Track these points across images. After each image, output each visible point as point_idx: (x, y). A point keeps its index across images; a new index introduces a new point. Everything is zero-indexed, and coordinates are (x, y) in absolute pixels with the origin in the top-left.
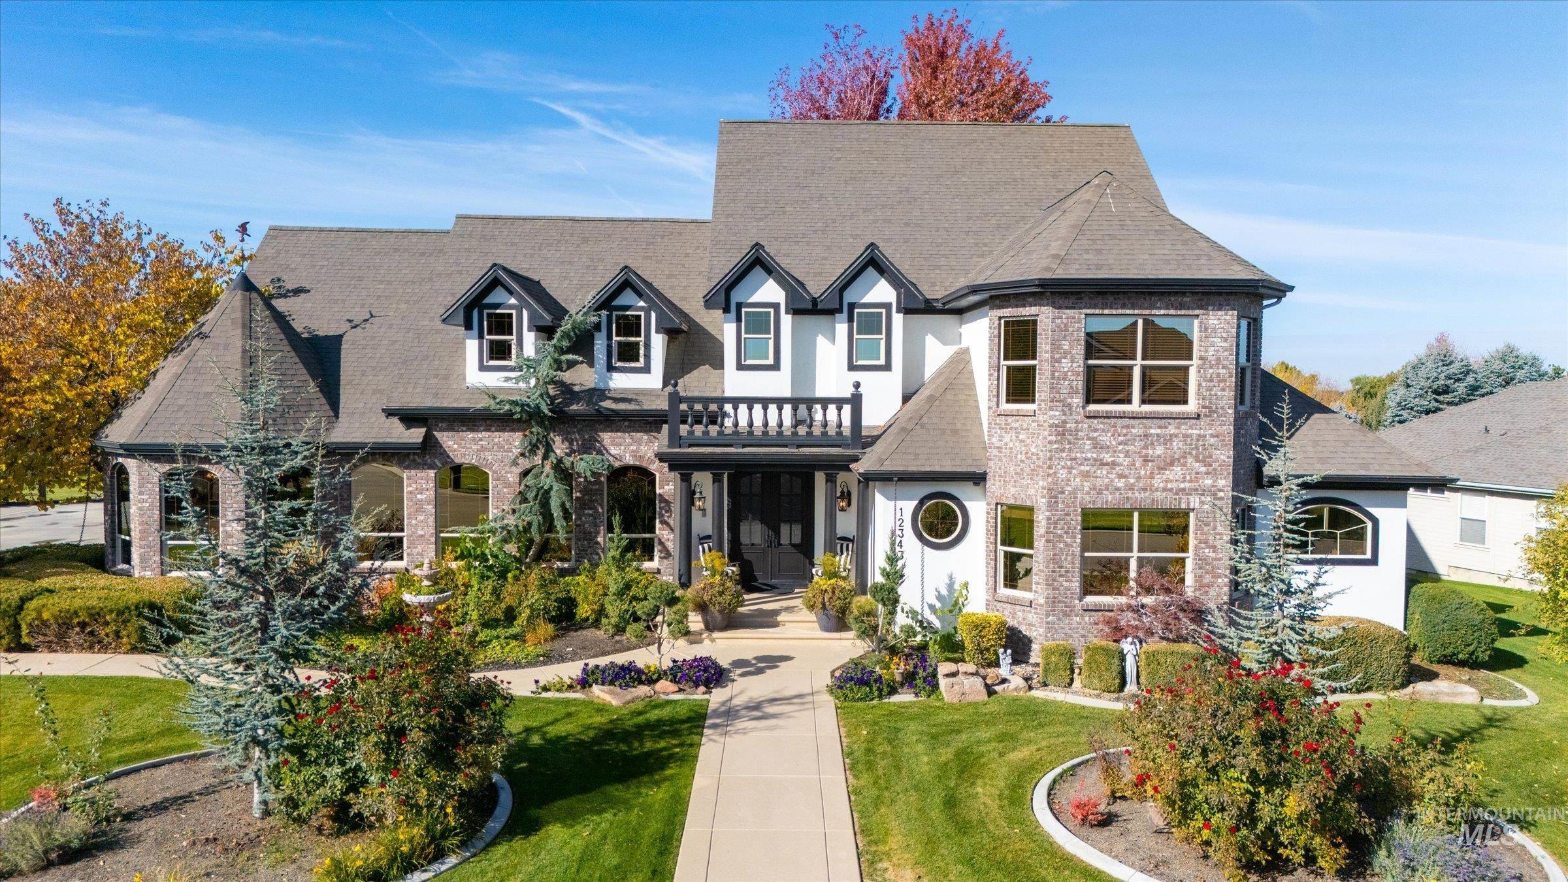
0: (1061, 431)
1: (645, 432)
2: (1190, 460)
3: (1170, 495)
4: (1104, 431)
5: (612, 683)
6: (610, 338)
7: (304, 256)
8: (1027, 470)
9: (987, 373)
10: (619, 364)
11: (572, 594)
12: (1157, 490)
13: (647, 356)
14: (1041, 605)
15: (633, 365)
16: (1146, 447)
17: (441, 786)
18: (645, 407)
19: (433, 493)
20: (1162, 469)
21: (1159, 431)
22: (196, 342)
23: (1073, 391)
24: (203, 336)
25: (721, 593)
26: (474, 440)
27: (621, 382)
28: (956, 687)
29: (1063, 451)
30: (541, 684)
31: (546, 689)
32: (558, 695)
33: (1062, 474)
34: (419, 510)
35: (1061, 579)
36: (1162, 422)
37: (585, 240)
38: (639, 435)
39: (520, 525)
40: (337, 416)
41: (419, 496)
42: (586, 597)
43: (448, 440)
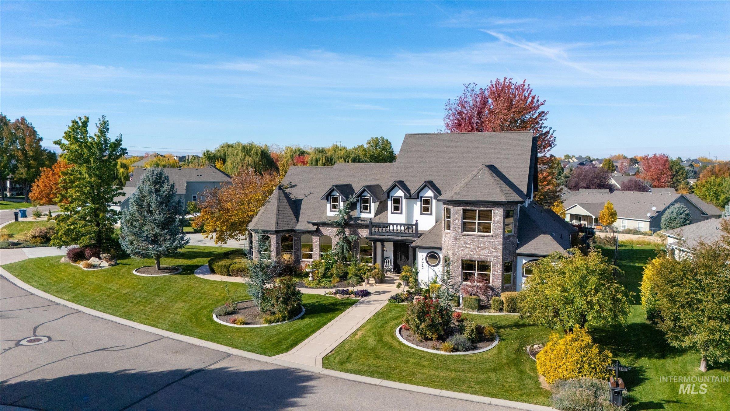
0: (456, 239)
2: (490, 248)
3: (485, 257)
5: (341, 294)
6: (361, 204)
7: (297, 175)
8: (449, 248)
10: (363, 211)
13: (370, 209)
15: (366, 211)
17: (285, 309)
19: (319, 243)
20: (483, 250)
22: (268, 203)
23: (459, 228)
24: (269, 202)
25: (378, 274)
26: (329, 230)
27: (364, 215)
29: (456, 244)
30: (326, 292)
31: (327, 294)
32: (329, 295)
33: (456, 250)
34: (316, 247)
37: (366, 171)
40: (298, 222)
41: (316, 243)
43: (322, 229)
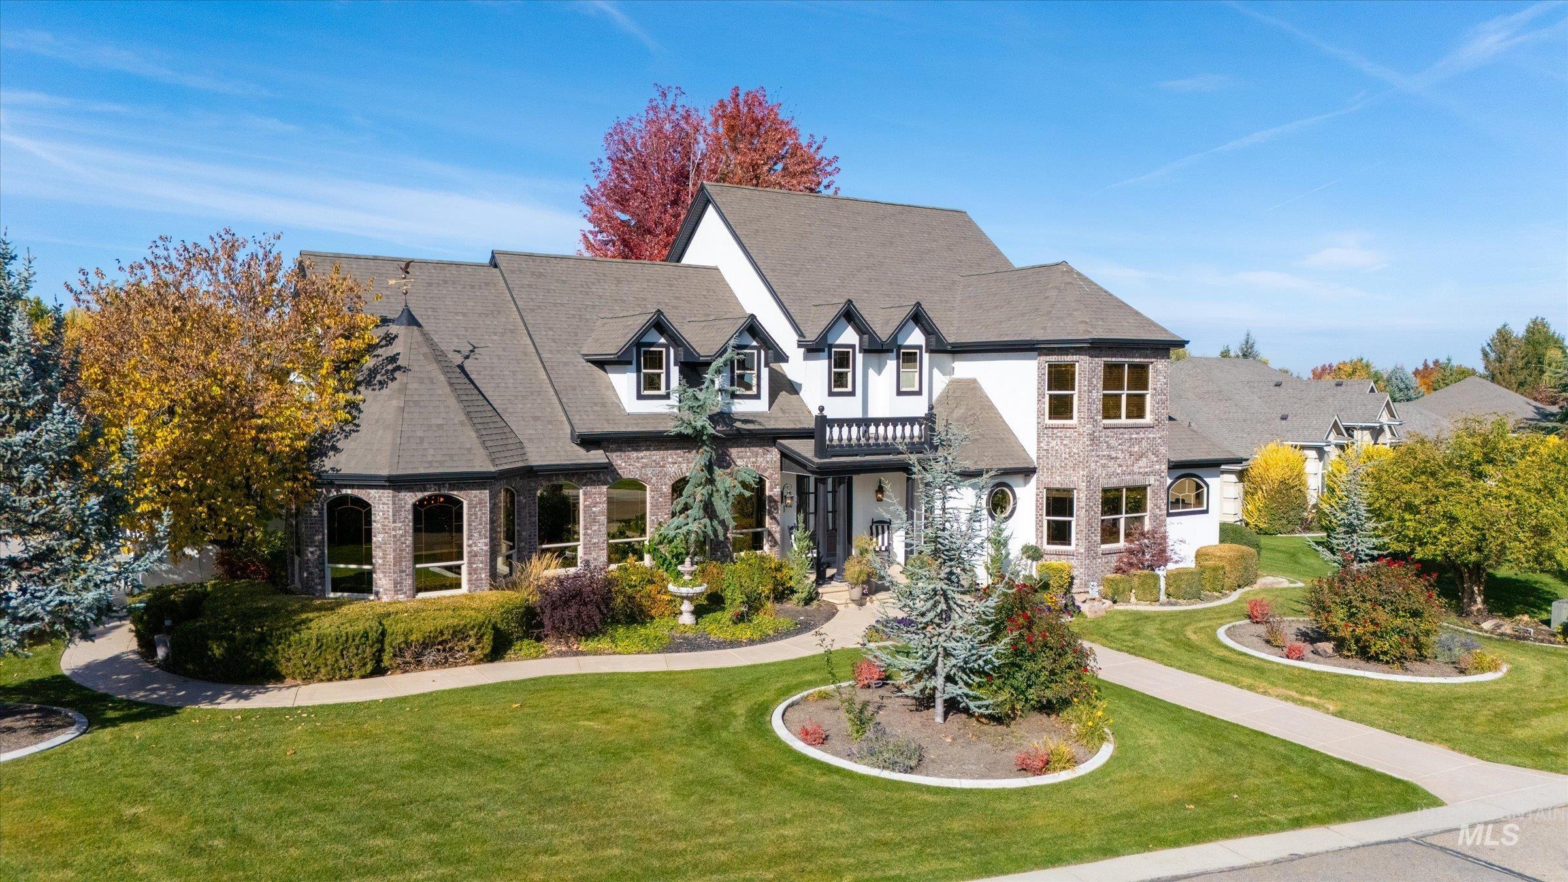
0: (1093, 438)
1: (761, 446)
2: (1149, 453)
3: (1140, 477)
4: (1111, 437)
6: (732, 371)
8: (1070, 464)
9: (1036, 399)
10: (738, 392)
12: (1134, 474)
13: (758, 386)
14: (1080, 553)
15: (748, 393)
16: (1130, 447)
18: (768, 427)
19: (605, 505)
20: (1137, 460)
21: (1135, 436)
23: (1096, 411)
27: (742, 406)
33: (1093, 466)
34: (594, 521)
35: (1092, 535)
36: (1136, 430)
38: (755, 449)
41: (594, 509)
43: (617, 458)
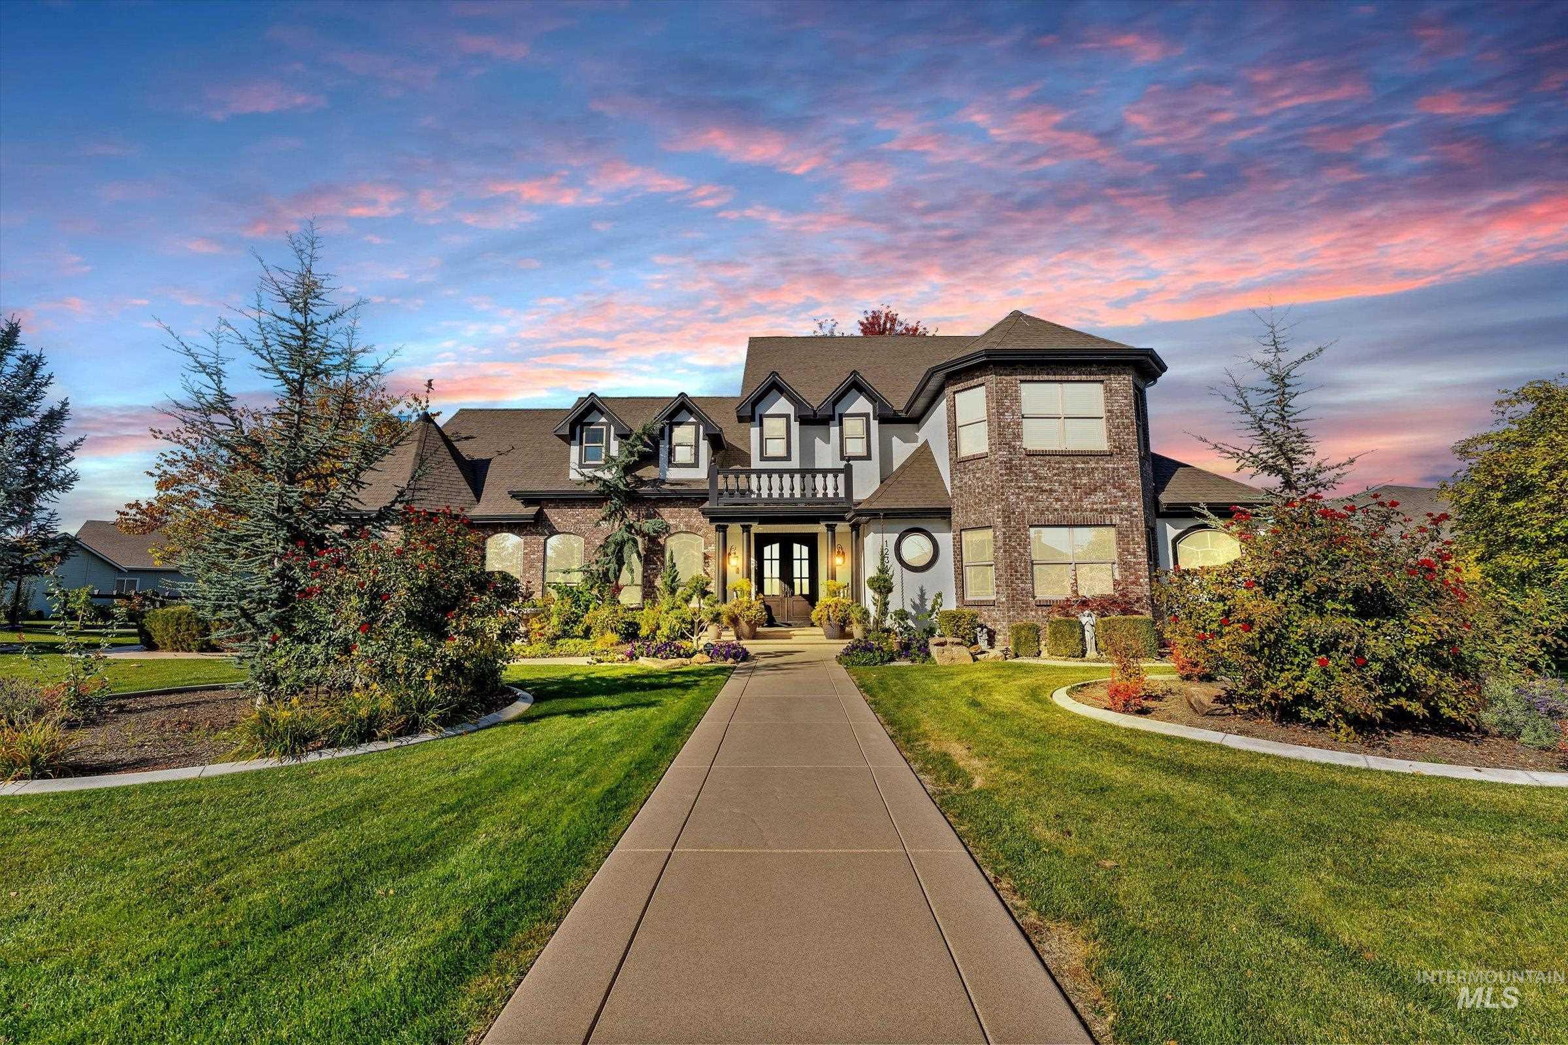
0: (1009, 466)
1: (695, 508)
3: (1096, 514)
4: (1041, 466)
5: (654, 655)
6: (670, 443)
7: (478, 422)
8: (984, 499)
9: (947, 434)
10: (677, 463)
11: (637, 620)
12: (1086, 510)
13: (696, 455)
14: (1003, 603)
16: (1074, 477)
19: (542, 554)
20: (1088, 494)
21: (1083, 466)
23: (1015, 437)
25: (749, 609)
26: (573, 515)
28: (946, 653)
29: (1012, 481)
31: (600, 661)
32: (609, 664)
33: (1013, 499)
34: (532, 567)
35: (1017, 582)
36: (1085, 459)
38: (690, 510)
39: (601, 569)
40: (478, 501)
41: (532, 557)
42: (647, 622)
43: (552, 514)
